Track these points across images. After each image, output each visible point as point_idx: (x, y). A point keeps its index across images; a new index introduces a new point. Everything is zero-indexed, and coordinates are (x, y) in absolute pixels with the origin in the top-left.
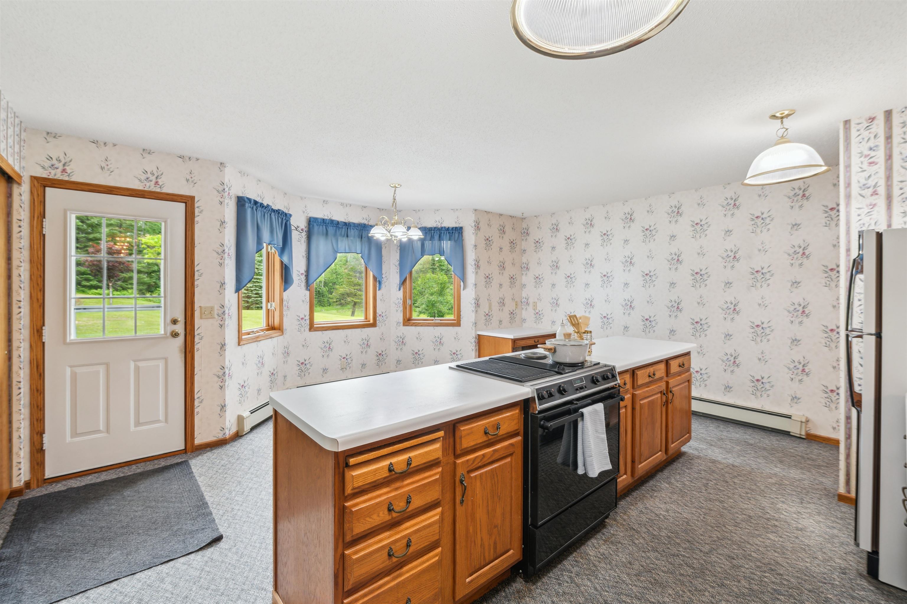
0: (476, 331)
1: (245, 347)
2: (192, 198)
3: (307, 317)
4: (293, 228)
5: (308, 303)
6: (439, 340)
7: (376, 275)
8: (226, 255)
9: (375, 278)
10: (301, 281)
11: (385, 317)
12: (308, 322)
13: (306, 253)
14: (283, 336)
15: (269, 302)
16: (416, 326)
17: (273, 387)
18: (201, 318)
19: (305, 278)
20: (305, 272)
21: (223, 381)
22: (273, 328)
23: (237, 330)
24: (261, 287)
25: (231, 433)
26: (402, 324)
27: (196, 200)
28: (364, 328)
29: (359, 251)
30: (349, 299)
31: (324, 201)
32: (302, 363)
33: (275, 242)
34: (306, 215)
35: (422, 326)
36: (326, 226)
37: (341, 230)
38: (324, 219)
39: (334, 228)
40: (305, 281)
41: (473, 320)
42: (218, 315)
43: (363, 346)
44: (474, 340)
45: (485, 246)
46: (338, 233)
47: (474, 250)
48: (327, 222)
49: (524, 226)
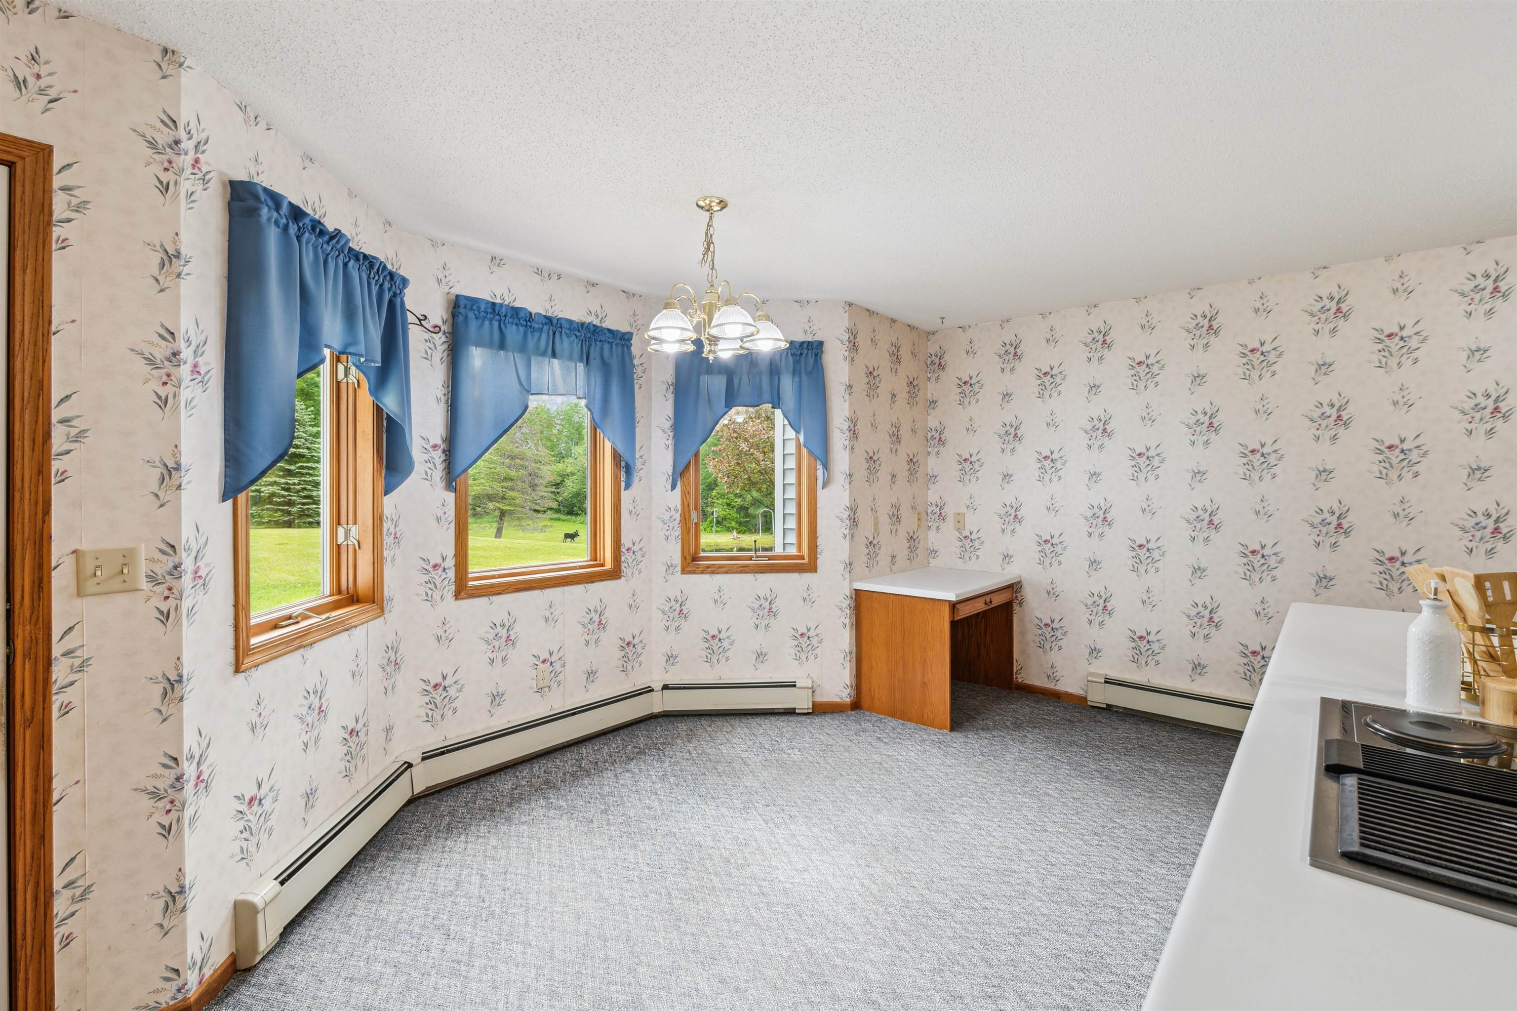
0: (851, 581)
1: (256, 674)
2: (44, 152)
3: (450, 563)
4: (411, 318)
5: (453, 525)
6: (767, 605)
7: (620, 449)
8: (185, 371)
9: (617, 457)
10: (432, 466)
11: (639, 554)
12: (451, 574)
13: (444, 391)
14: (381, 620)
15: (339, 524)
16: (713, 573)
17: (353, 769)
18: (80, 593)
19: (443, 457)
20: (444, 441)
21: (175, 806)
22: (353, 599)
23: (231, 621)
24: (317, 485)
25: (207, 976)
26: (679, 568)
27: (58, 162)
28: (592, 582)
29: (580, 393)
30: (491, 506)
31: (493, 258)
32: (436, 686)
33: (361, 348)
34: (447, 290)
35: (727, 573)
36: (500, 321)
37: (537, 334)
38: (494, 304)
39: (521, 329)
40: (444, 465)
41: (845, 556)
42: (152, 578)
43: (591, 627)
44: (848, 602)
45: (866, 387)
46: (531, 343)
47: (847, 397)
48: (504, 310)
49: (933, 348)
